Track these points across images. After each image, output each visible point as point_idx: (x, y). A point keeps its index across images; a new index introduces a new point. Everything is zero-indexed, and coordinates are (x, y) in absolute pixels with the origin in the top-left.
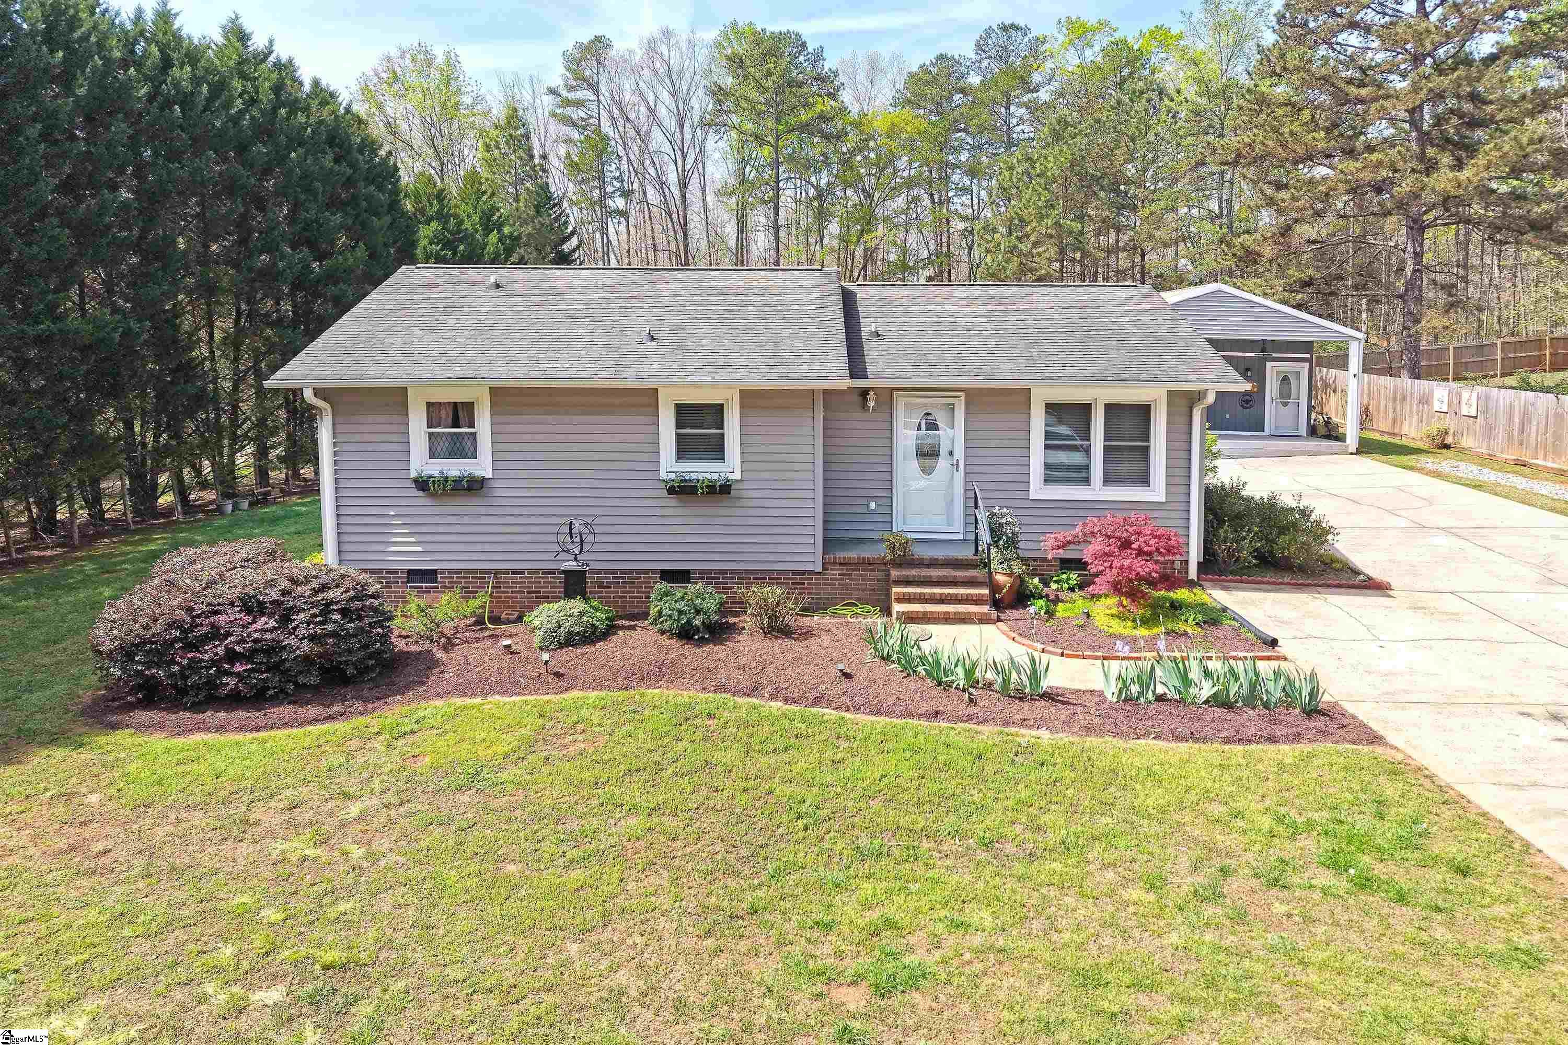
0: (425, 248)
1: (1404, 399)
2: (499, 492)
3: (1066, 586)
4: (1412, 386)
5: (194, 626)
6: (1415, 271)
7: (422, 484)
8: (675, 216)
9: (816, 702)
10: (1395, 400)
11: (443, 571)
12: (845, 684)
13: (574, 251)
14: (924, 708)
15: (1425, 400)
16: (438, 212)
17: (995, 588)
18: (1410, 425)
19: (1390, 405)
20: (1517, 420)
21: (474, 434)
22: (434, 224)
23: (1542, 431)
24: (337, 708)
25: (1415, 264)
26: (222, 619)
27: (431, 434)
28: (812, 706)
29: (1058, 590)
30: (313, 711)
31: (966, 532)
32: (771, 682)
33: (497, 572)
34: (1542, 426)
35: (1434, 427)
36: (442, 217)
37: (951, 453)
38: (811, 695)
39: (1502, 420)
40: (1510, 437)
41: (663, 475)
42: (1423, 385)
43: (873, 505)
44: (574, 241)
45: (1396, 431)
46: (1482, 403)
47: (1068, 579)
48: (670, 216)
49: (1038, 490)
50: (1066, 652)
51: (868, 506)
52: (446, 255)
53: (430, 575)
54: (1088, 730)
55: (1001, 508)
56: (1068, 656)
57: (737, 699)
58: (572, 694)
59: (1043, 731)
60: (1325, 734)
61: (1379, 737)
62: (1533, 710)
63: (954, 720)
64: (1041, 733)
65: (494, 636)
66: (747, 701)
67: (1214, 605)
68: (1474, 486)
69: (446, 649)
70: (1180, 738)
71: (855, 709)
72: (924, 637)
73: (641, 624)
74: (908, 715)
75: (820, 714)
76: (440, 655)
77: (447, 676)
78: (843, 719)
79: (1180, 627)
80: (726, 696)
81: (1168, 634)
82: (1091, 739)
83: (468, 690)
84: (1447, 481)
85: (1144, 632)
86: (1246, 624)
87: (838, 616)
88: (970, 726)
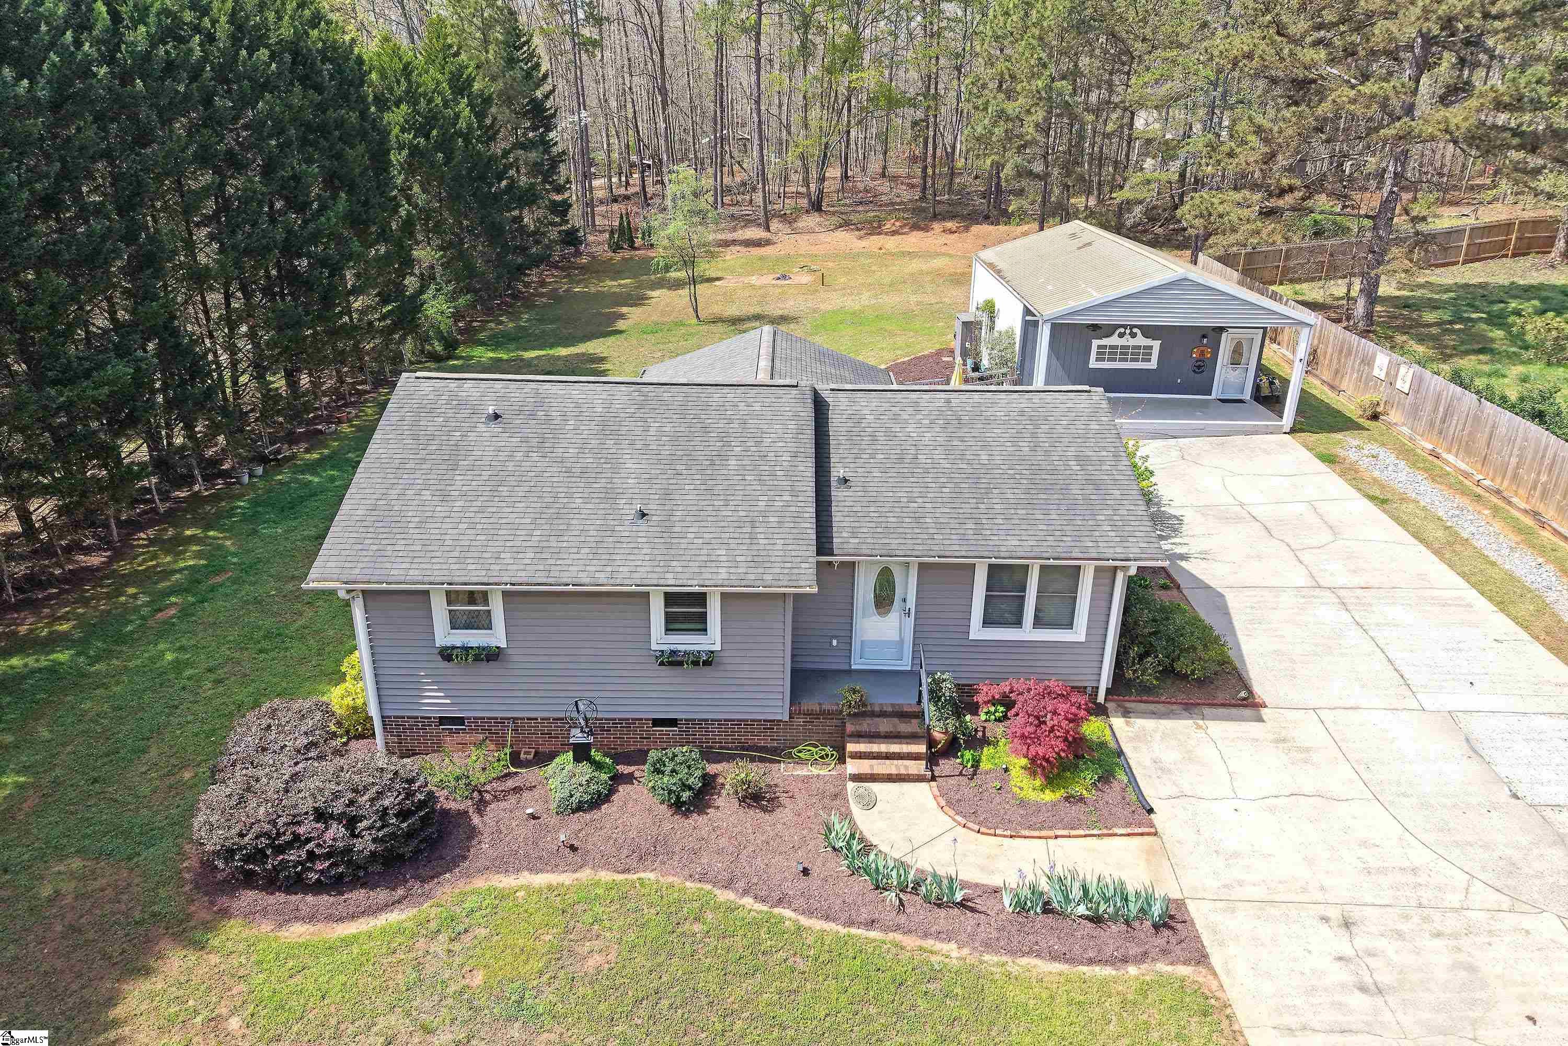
0: (397, 137)
1: (1349, 353)
2: (515, 658)
3: (993, 717)
4: (1359, 344)
5: (279, 835)
6: (1392, 192)
7: (447, 654)
8: (650, 32)
9: (779, 902)
10: (1341, 351)
11: (469, 718)
12: (803, 883)
13: (547, 97)
14: (864, 916)
15: (1368, 362)
16: (407, 92)
17: (931, 743)
18: (1350, 381)
19: (1336, 355)
20: (1441, 409)
21: (489, 611)
22: (404, 107)
23: (1460, 427)
24: (400, 892)
25: (1393, 185)
26: (301, 830)
27: (450, 611)
28: (776, 906)
29: (986, 721)
30: (382, 895)
31: (913, 664)
32: (744, 875)
33: (515, 719)
34: (1462, 421)
35: (1368, 397)
36: (412, 96)
37: (904, 600)
38: (776, 895)
39: (1429, 407)
40: (1432, 424)
41: (654, 647)
42: (1367, 345)
43: (835, 642)
44: (547, 87)
45: (1337, 383)
46: (1416, 383)
47: (996, 711)
48: (646, 32)
49: (977, 631)
50: (982, 830)
51: (831, 643)
52: (419, 143)
53: (460, 721)
54: (988, 946)
55: (943, 673)
56: (983, 834)
57: (717, 892)
58: (585, 874)
59: (953, 946)
60: (1165, 952)
61: (1205, 956)
62: (1334, 913)
63: (886, 929)
64: (951, 948)
65: (517, 790)
66: (725, 896)
67: (1112, 745)
68: (1381, 502)
69: (480, 812)
70: (1055, 957)
71: (809, 912)
72: (870, 804)
73: (637, 774)
74: (850, 923)
75: (782, 919)
76: (476, 820)
77: (484, 847)
78: (799, 928)
79: (1078, 789)
80: (708, 887)
81: (1067, 799)
82: (986, 957)
83: (502, 866)
84: (1359, 490)
85: (1049, 796)
86: (1133, 780)
87: (801, 762)
88: (898, 937)
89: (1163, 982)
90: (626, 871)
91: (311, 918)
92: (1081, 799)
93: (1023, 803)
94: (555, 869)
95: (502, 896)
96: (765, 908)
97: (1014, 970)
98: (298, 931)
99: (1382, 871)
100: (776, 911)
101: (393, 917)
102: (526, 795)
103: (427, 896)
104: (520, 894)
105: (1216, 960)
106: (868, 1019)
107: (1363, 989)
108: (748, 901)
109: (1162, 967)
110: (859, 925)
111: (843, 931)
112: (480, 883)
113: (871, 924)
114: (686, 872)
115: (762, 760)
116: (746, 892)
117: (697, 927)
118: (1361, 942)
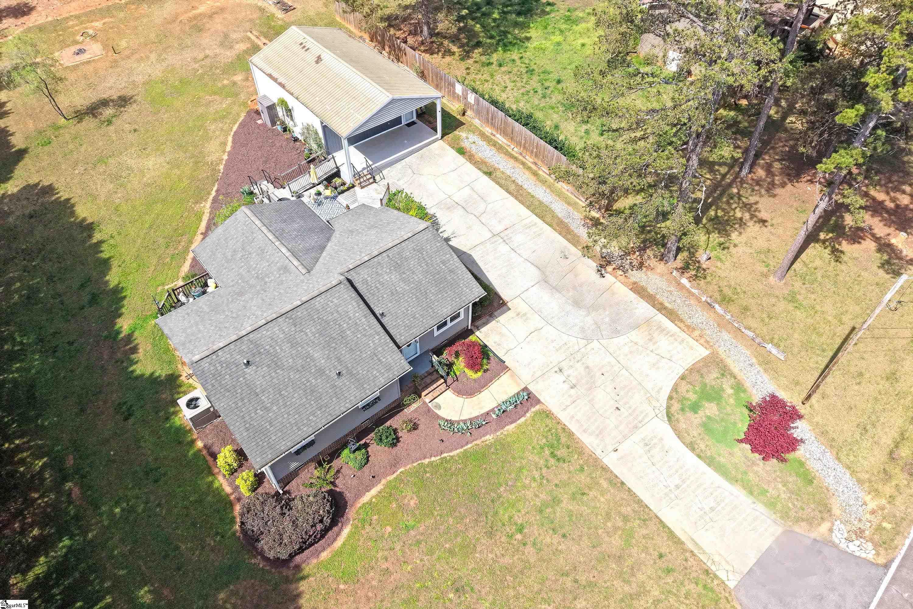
1: (441, 79)
4: (445, 76)
7: (298, 453)
9: (442, 453)
10: (437, 76)
12: (443, 444)
14: (464, 443)
15: (452, 85)
17: (443, 377)
19: (434, 77)
20: (490, 115)
24: (340, 524)
28: (441, 455)
31: (420, 352)
32: (427, 452)
38: (439, 452)
39: (485, 112)
40: (487, 120)
46: (476, 101)
49: (436, 333)
54: (496, 431)
56: (473, 397)
57: (423, 461)
58: (384, 481)
59: (488, 436)
60: (532, 405)
61: (539, 400)
62: (556, 369)
63: (471, 442)
64: (488, 437)
65: (338, 471)
66: (426, 461)
67: (482, 344)
68: (489, 174)
69: (335, 486)
70: (512, 423)
71: (451, 451)
72: (439, 407)
73: (368, 441)
74: (462, 447)
75: (445, 458)
76: (338, 490)
77: (348, 496)
78: (452, 457)
79: (485, 367)
80: (420, 462)
81: (484, 372)
82: (498, 434)
83: (359, 495)
84: (480, 169)
85: (480, 374)
86: (495, 355)
87: (409, 405)
88: (475, 442)
89: (536, 413)
90: (394, 473)
91: (324, 549)
92: (488, 370)
93: (475, 380)
94: (373, 486)
95: (370, 503)
96: (439, 457)
97: (505, 433)
98: (324, 555)
99: (560, 348)
100: (443, 456)
101: (346, 531)
102: (342, 471)
103: (348, 519)
104: (374, 500)
105: (542, 400)
106: (485, 469)
107: (572, 388)
108: (433, 459)
109: (533, 409)
110: (465, 446)
111: (462, 450)
112: (359, 505)
113: (467, 443)
114: (410, 461)
115: (398, 412)
116: (431, 456)
117: (428, 475)
118: (566, 373)
